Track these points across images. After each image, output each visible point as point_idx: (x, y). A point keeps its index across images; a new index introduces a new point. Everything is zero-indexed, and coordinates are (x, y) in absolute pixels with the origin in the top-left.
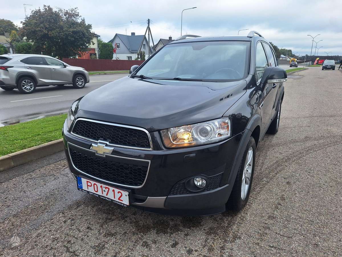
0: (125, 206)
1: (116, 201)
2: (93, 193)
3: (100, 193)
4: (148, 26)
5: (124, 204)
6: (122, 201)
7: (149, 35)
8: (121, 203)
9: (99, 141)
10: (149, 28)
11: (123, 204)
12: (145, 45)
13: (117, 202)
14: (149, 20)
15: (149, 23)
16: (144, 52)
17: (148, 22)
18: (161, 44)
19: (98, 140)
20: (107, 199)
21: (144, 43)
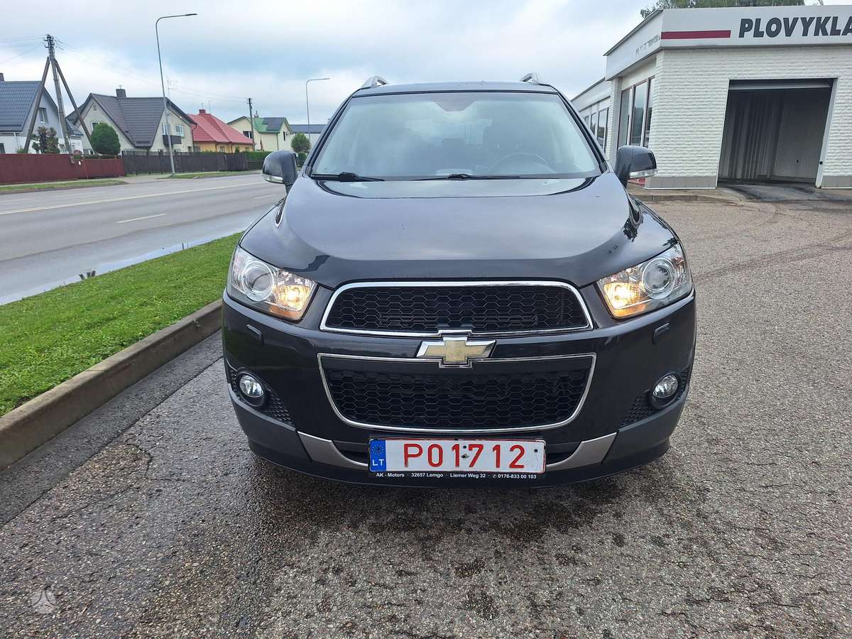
0: (532, 477)
1: (501, 473)
2: (426, 472)
3: (448, 465)
4: (48, 55)
5: (527, 474)
6: (522, 467)
7: (56, 80)
8: (520, 474)
9: (440, 331)
10: (52, 61)
11: (524, 474)
12: (44, 109)
13: (507, 473)
14: (50, 39)
15: (51, 47)
16: (52, 129)
17: (47, 44)
18: (95, 110)
19: (436, 331)
20: (474, 476)
21: (43, 104)
